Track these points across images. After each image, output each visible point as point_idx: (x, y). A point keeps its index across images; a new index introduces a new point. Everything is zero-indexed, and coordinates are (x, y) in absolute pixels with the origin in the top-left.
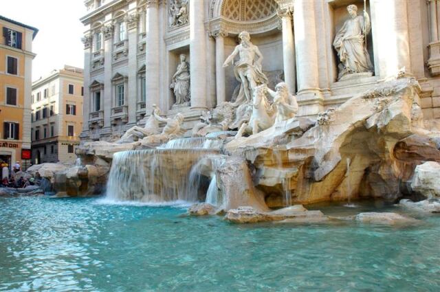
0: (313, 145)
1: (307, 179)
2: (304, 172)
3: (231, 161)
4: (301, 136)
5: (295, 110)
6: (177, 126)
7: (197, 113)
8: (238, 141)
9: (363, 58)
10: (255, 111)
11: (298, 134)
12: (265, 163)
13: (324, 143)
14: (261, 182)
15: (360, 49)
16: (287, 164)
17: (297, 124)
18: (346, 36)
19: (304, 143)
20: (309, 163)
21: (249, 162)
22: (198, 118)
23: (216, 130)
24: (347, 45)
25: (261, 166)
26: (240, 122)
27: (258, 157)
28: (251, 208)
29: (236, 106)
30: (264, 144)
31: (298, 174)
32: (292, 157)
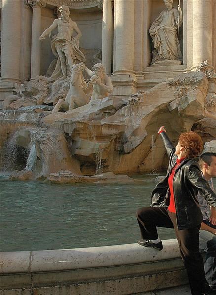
0: (124, 122)
1: (117, 151)
2: (115, 145)
3: (51, 133)
4: (114, 114)
5: (109, 90)
7: (9, 84)
8: (55, 115)
9: (174, 47)
10: (71, 87)
11: (112, 112)
12: (81, 135)
13: (133, 121)
14: (77, 152)
15: (172, 39)
16: (100, 137)
17: (111, 103)
18: (161, 26)
19: (116, 120)
20: (120, 138)
21: (67, 134)
23: (30, 103)
24: (162, 34)
25: (77, 139)
26: (56, 97)
27: (75, 130)
28: (69, 171)
29: (51, 80)
30: (81, 119)
31: (109, 146)
32: (105, 131)
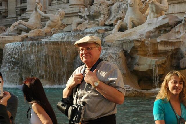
0: (179, 39)
1: (173, 67)
2: (171, 61)
3: (111, 51)
4: (169, 31)
5: (165, 9)
6: (58, 21)
7: (75, 9)
8: (115, 35)
10: (129, 9)
11: (167, 29)
12: (139, 53)
14: (136, 68)
16: (157, 54)
17: (167, 21)
19: (172, 37)
20: (176, 54)
21: (125, 52)
22: (76, 14)
23: (94, 25)
25: (135, 55)
26: (115, 19)
27: (133, 48)
28: (128, 86)
29: (111, 3)
30: (139, 37)
31: (165, 62)
32: (161, 48)
